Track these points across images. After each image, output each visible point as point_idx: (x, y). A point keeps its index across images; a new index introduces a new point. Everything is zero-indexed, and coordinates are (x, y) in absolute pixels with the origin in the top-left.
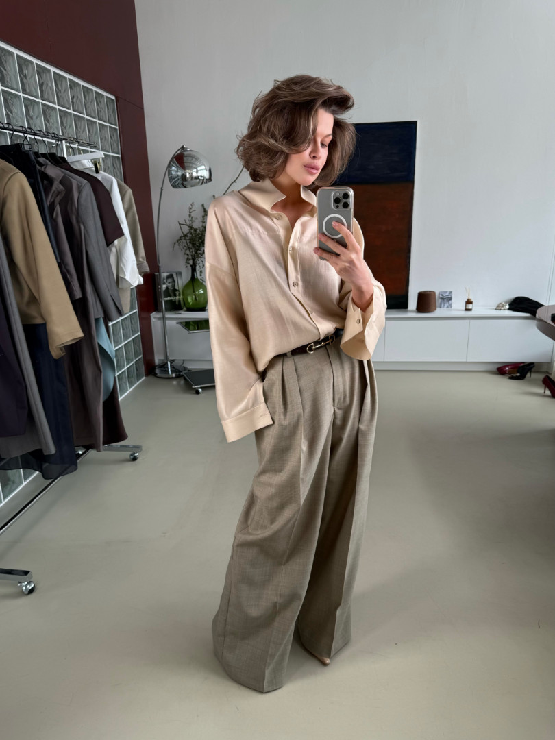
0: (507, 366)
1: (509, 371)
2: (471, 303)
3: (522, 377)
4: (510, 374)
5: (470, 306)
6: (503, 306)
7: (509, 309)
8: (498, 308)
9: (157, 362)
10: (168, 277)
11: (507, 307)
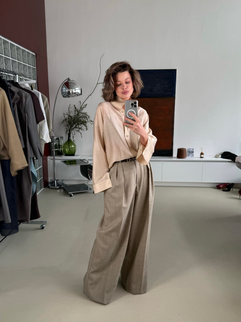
0: (221, 185)
1: (222, 187)
2: (203, 154)
3: (228, 190)
4: (223, 189)
5: (203, 156)
6: (218, 156)
7: (221, 157)
8: (216, 157)
9: (49, 181)
10: (57, 139)
11: (220, 156)
